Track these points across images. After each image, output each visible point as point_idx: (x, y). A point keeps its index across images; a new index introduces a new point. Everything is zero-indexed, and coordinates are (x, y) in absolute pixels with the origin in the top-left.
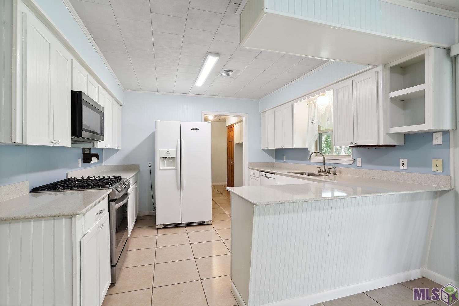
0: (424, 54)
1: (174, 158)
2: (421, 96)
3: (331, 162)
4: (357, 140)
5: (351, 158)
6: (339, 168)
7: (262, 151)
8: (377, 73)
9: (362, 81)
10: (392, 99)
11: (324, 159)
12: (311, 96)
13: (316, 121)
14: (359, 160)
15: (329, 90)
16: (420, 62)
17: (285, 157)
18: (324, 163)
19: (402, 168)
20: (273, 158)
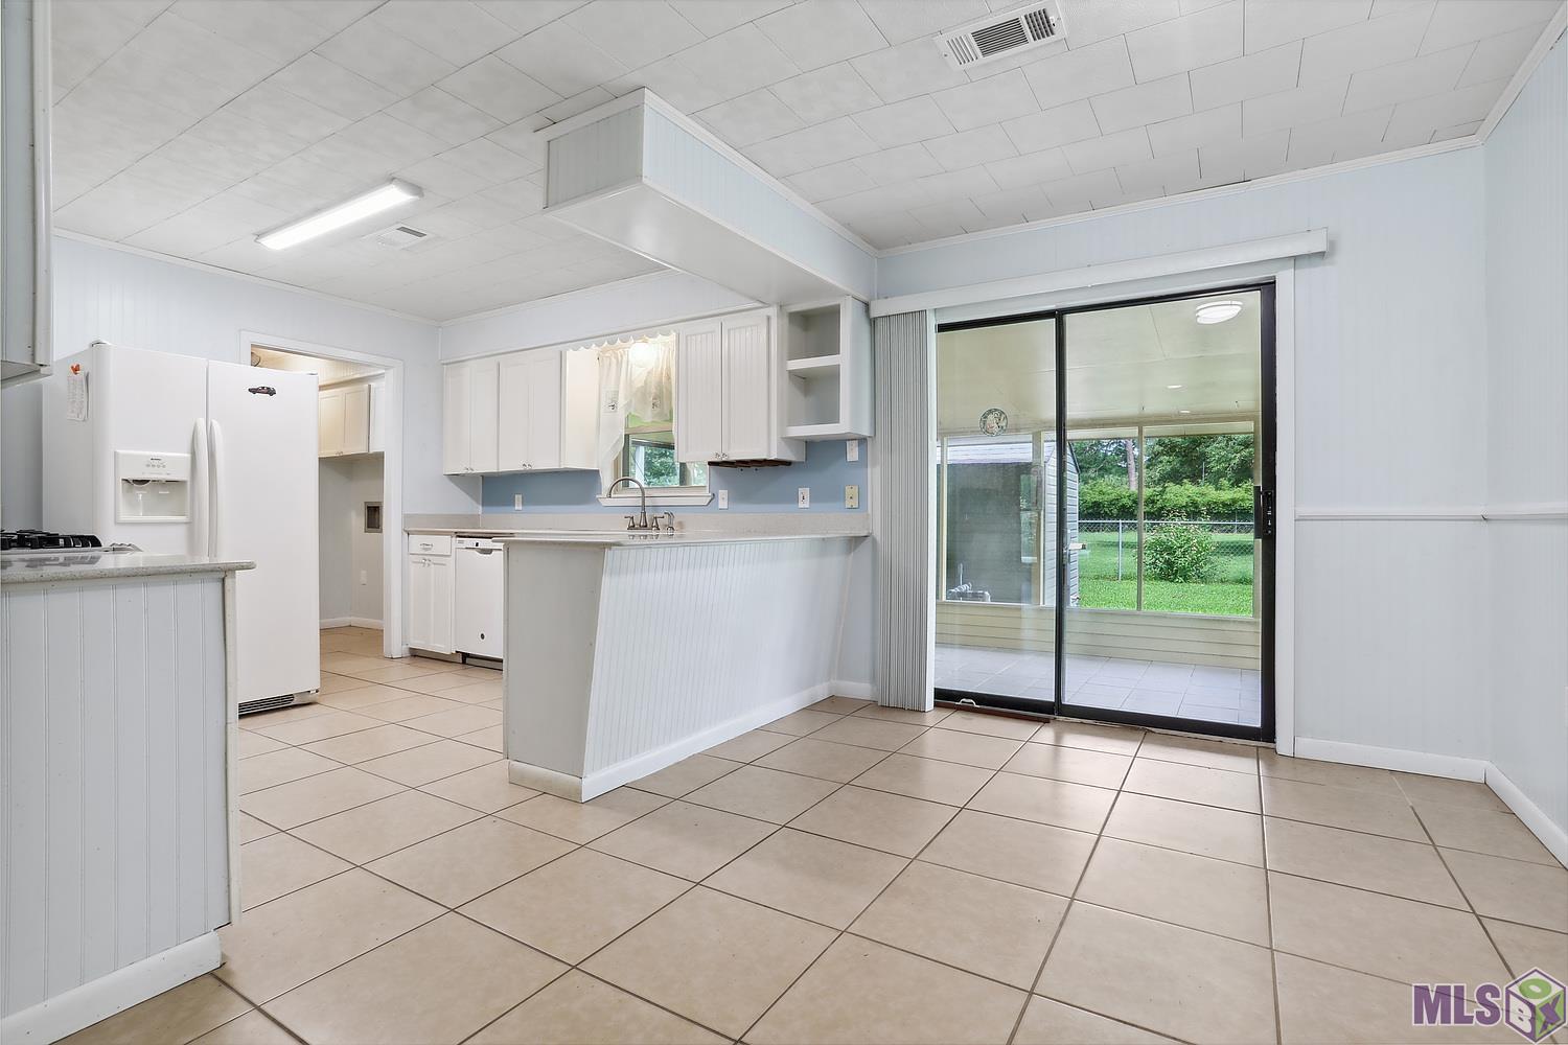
0: (839, 305)
1: (184, 482)
2: (832, 375)
3: (660, 502)
4: (729, 448)
5: (706, 492)
6: (678, 516)
7: (446, 479)
8: (769, 318)
9: (740, 328)
10: (791, 373)
11: (643, 497)
12: (619, 341)
13: (621, 402)
14: (723, 494)
15: (667, 334)
16: (832, 314)
17: (518, 497)
18: (643, 506)
19: (801, 505)
20: (477, 502)
